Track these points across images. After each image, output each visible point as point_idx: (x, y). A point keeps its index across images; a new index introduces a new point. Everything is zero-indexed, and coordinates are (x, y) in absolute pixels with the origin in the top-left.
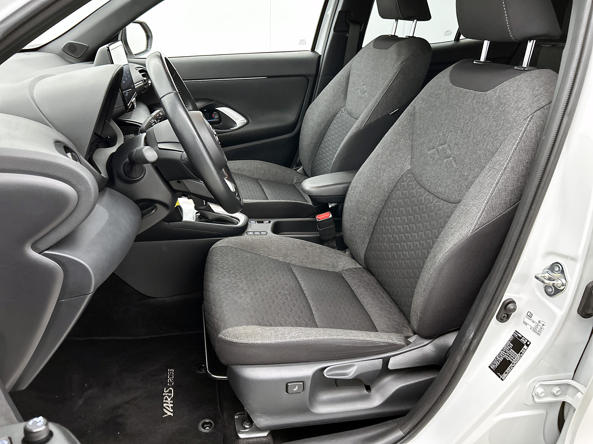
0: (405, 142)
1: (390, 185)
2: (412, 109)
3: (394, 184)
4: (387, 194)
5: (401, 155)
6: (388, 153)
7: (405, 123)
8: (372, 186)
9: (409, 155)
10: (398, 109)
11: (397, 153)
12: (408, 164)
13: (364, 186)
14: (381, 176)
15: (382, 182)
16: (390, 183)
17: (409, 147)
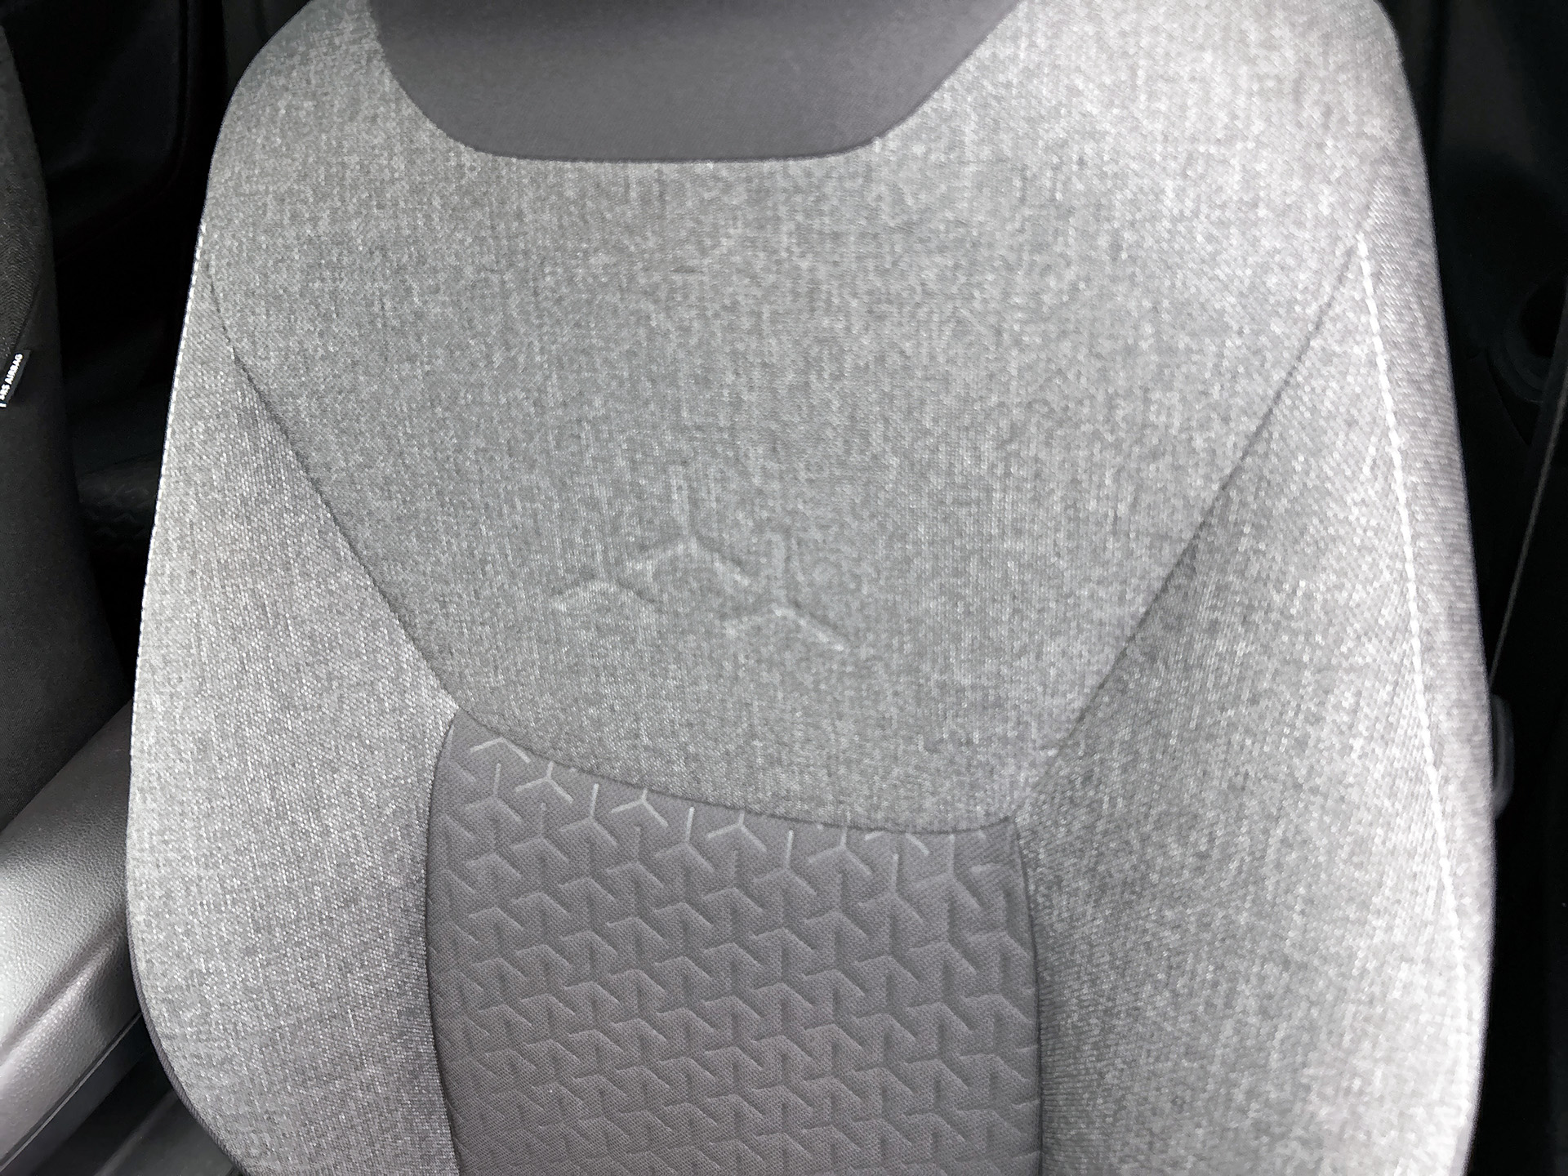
0: (331, 592)
1: (405, 849)
2: (222, 380)
3: (418, 829)
4: (414, 897)
5: (353, 670)
6: (266, 703)
7: (245, 484)
8: (298, 920)
9: (399, 646)
10: (19, 358)
11: (322, 671)
12: (424, 692)
13: (250, 951)
14: (315, 839)
15: (343, 865)
16: (392, 842)
17: (370, 601)
